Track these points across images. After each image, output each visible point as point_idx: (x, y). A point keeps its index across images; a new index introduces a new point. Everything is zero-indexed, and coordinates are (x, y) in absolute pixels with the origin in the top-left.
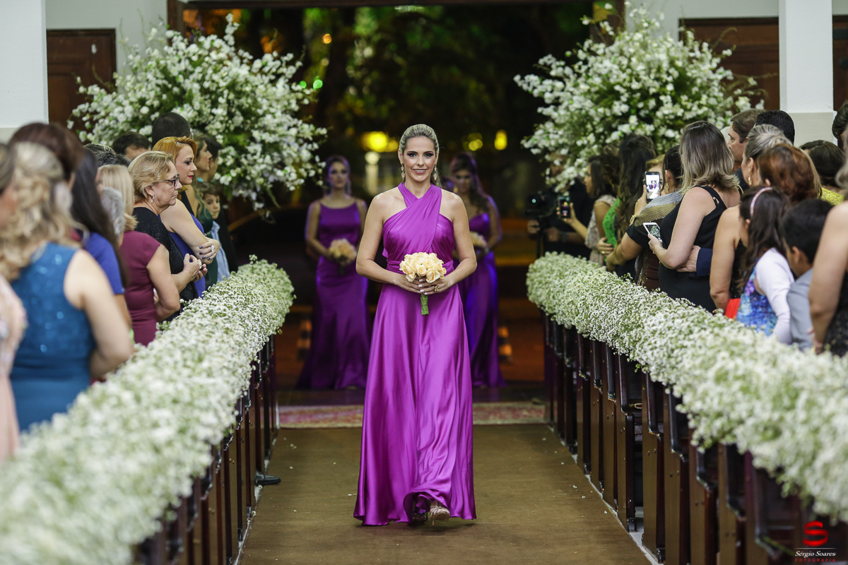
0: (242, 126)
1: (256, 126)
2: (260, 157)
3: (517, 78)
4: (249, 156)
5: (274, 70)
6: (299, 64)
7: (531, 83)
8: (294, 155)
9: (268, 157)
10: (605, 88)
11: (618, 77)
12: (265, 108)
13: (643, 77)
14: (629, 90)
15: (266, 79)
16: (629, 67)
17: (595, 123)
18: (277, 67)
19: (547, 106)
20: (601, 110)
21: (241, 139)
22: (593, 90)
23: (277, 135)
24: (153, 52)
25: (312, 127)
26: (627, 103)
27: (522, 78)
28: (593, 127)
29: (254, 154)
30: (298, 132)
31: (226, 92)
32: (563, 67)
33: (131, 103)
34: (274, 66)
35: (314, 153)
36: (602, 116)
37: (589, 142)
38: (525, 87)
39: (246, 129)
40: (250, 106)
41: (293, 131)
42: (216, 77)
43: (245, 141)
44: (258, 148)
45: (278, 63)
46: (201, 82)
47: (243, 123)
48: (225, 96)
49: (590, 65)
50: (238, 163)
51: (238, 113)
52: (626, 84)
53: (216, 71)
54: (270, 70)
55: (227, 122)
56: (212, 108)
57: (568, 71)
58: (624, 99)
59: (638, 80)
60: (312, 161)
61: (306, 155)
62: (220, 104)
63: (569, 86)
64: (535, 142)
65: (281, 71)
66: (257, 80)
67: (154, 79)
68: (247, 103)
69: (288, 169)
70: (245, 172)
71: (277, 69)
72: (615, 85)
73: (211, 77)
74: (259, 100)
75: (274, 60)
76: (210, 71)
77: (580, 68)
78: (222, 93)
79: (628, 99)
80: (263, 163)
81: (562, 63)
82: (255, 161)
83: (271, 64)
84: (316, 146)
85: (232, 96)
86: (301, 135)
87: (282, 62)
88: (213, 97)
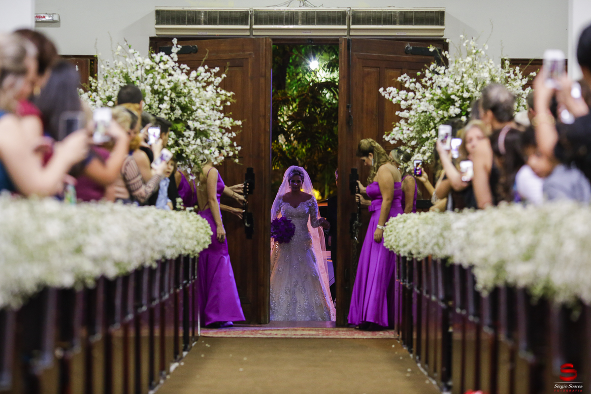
0: (180, 118)
1: (191, 118)
2: (193, 140)
3: (381, 90)
4: (185, 139)
5: (206, 79)
6: (224, 76)
7: (391, 93)
8: (218, 141)
9: (199, 140)
10: (444, 97)
11: (453, 89)
12: (198, 105)
13: (472, 89)
14: (462, 98)
15: (199, 85)
16: (461, 81)
17: (436, 122)
18: (208, 77)
19: (402, 110)
20: (441, 112)
21: (179, 126)
22: (436, 98)
23: (206, 125)
24: (118, 63)
25: (231, 120)
26: (460, 107)
27: (385, 90)
28: (435, 124)
29: (188, 138)
30: (221, 123)
31: (169, 92)
32: (415, 83)
33: (101, 99)
34: (205, 76)
35: (232, 139)
36: (442, 117)
37: (431, 135)
38: (387, 96)
39: (183, 120)
40: (187, 103)
41: (218, 123)
42: (162, 82)
43: (182, 128)
44: (192, 134)
45: (209, 74)
46: (152, 85)
47: (181, 115)
48: (169, 95)
49: (433, 81)
50: (177, 144)
51: (178, 107)
52: (459, 94)
53: (163, 78)
54: (203, 79)
55: (169, 114)
56: (159, 104)
57: (418, 85)
58: (457, 105)
59: (468, 91)
60: (231, 146)
61: (226, 140)
62: (165, 101)
63: (419, 95)
64: (393, 136)
65: (210, 80)
66: (192, 85)
67: (119, 82)
68: (185, 101)
69: (213, 149)
70: (182, 151)
71: (208, 79)
72: (451, 95)
73: (159, 82)
74: (194, 99)
75: (206, 72)
76: (159, 77)
77: (426, 82)
78: (167, 92)
79: (460, 105)
80: (195, 144)
81: (414, 80)
82: (189, 142)
83: (203, 74)
84: (234, 134)
85: (173, 95)
86: (223, 125)
87: (211, 74)
88: (160, 96)
